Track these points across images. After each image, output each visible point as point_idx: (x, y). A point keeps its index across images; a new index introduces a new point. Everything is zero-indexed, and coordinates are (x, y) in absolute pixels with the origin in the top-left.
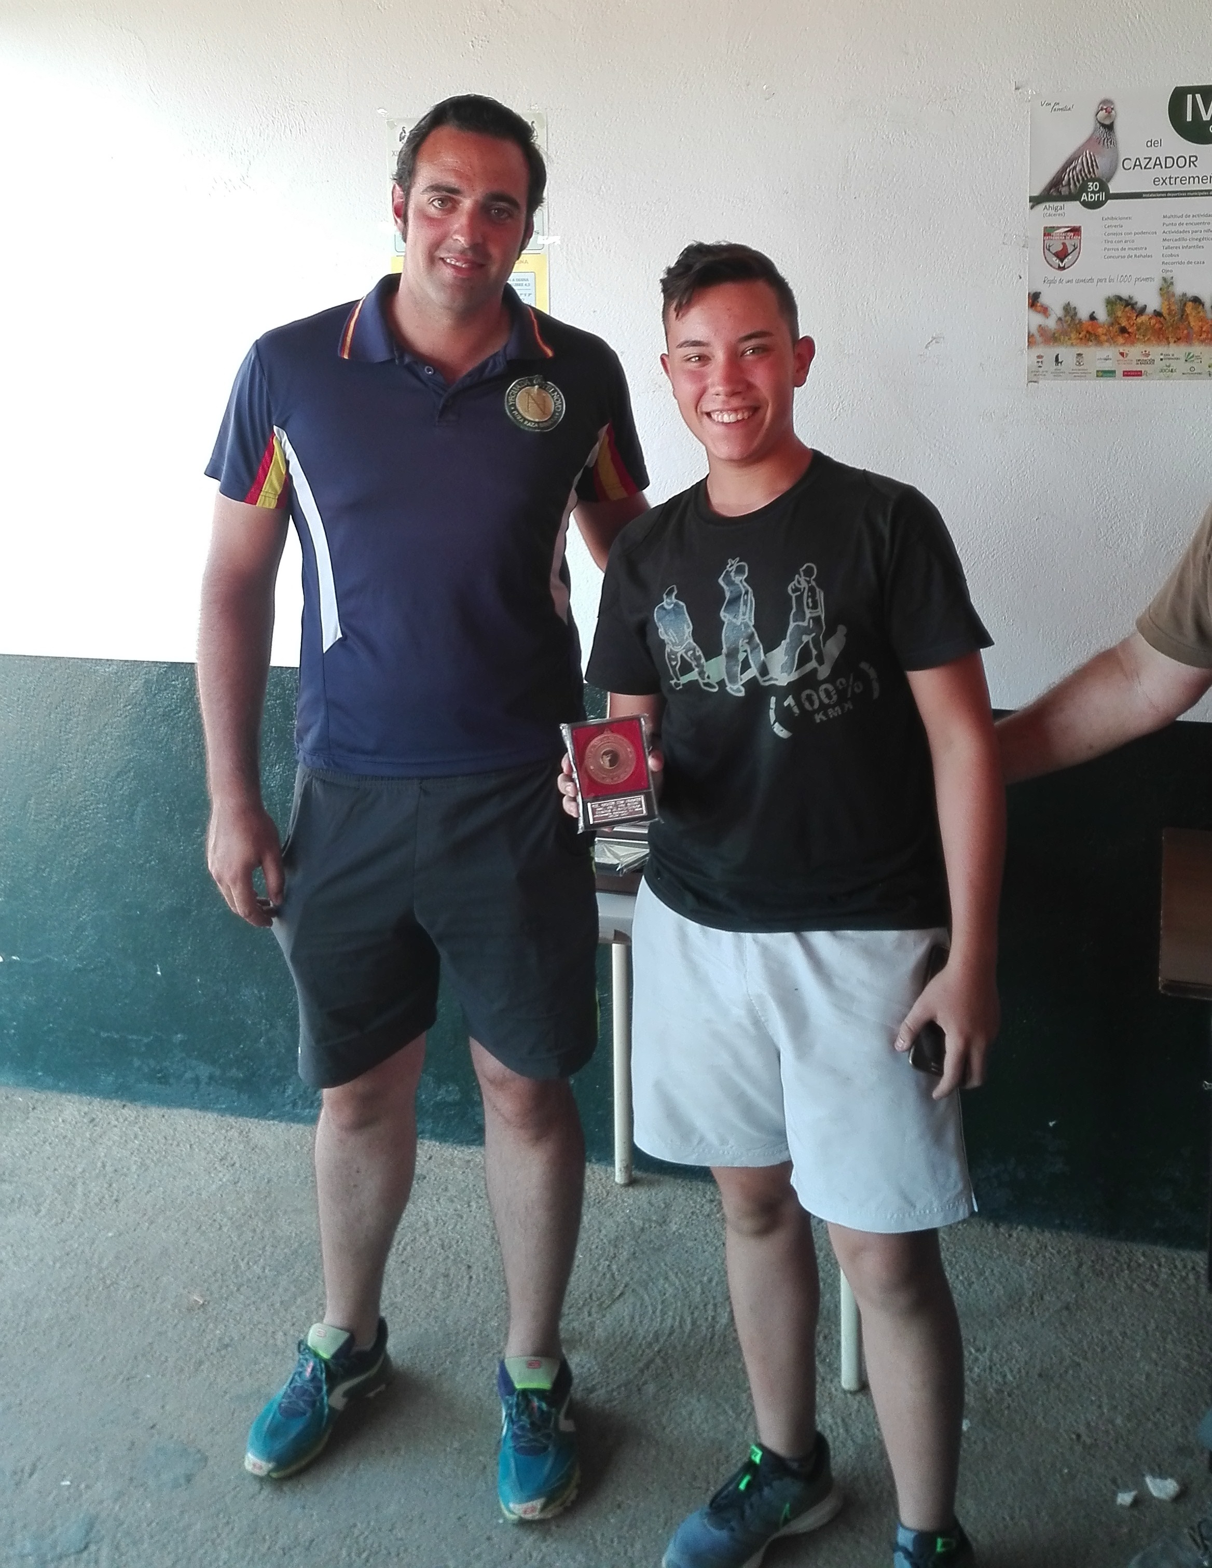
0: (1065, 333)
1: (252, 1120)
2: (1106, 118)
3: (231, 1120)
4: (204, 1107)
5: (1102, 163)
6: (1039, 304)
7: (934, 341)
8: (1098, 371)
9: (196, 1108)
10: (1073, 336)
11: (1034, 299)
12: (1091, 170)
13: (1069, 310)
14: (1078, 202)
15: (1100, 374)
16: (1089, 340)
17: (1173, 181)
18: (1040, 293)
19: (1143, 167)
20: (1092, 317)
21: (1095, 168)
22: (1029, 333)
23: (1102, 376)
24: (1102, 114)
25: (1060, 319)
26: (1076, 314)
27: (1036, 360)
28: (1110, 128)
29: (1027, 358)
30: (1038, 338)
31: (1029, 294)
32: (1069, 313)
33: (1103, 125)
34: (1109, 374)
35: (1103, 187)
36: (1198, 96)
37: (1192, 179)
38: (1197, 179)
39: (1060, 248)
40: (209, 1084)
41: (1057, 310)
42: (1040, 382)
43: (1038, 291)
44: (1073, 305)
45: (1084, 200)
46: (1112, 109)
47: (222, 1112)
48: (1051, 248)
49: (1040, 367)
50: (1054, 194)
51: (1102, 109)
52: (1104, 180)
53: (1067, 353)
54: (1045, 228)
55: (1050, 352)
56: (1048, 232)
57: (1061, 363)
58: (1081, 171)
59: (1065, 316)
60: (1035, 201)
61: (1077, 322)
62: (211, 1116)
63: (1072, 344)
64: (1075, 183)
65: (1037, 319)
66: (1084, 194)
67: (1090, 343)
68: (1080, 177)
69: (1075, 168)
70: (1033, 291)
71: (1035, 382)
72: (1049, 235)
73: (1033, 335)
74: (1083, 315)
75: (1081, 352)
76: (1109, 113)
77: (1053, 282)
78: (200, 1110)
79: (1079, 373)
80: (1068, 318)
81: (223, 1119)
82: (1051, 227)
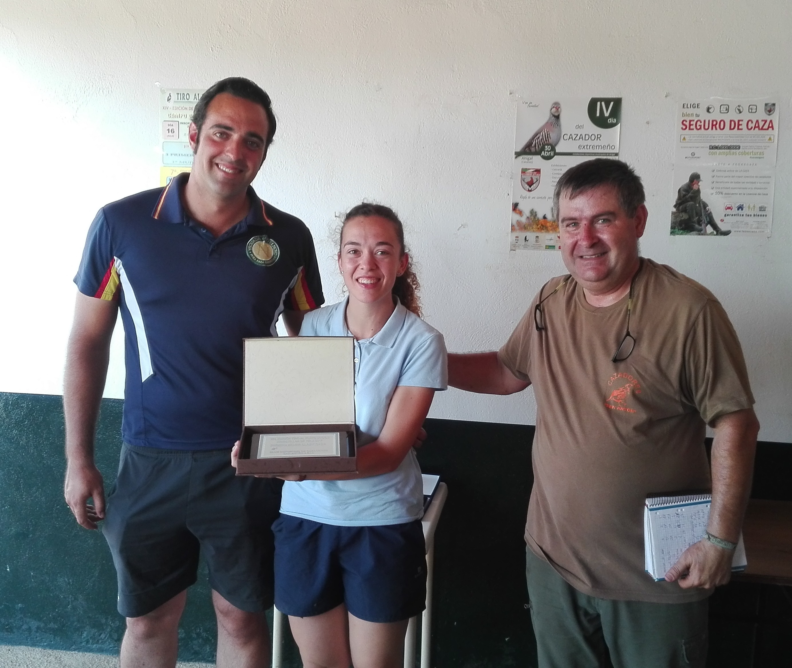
0: (530, 225)
1: (62, 651)
2: (555, 112)
3: (50, 651)
4: (34, 645)
5: (553, 136)
6: (517, 209)
7: (462, 227)
8: (546, 246)
9: (28, 645)
10: (534, 226)
11: (515, 206)
12: (547, 139)
13: (533, 213)
14: (539, 156)
15: (547, 247)
16: (542, 229)
17: (588, 147)
18: (518, 203)
19: (574, 139)
20: (545, 217)
21: (549, 138)
22: (512, 225)
23: (548, 248)
24: (554, 110)
25: (528, 218)
26: (536, 215)
27: (515, 238)
28: (557, 117)
29: (510, 238)
30: (517, 227)
31: (513, 204)
32: (533, 214)
33: (554, 116)
34: (552, 247)
35: (553, 149)
36: (603, 103)
37: (598, 147)
38: (600, 147)
39: (530, 180)
40: (37, 632)
41: (527, 213)
42: (517, 250)
43: (518, 202)
44: (535, 210)
45: (543, 155)
46: (559, 107)
47: (44, 647)
48: (525, 180)
49: (517, 242)
50: (528, 151)
51: (554, 107)
52: (554, 145)
53: (531, 236)
54: (522, 169)
55: (522, 235)
56: (524, 171)
57: (528, 240)
58: (542, 140)
59: (531, 216)
60: (518, 154)
61: (537, 219)
62: (38, 650)
63: (534, 231)
64: (538, 146)
65: (517, 217)
66: (543, 152)
67: (543, 231)
68: (541, 143)
69: (539, 138)
70: (514, 202)
71: (514, 250)
72: (524, 172)
73: (514, 226)
74: (540, 216)
75: (538, 236)
76: (558, 109)
77: (525, 198)
78: (31, 646)
79: (536, 247)
80: (532, 217)
81: (45, 651)
82: (525, 169)
